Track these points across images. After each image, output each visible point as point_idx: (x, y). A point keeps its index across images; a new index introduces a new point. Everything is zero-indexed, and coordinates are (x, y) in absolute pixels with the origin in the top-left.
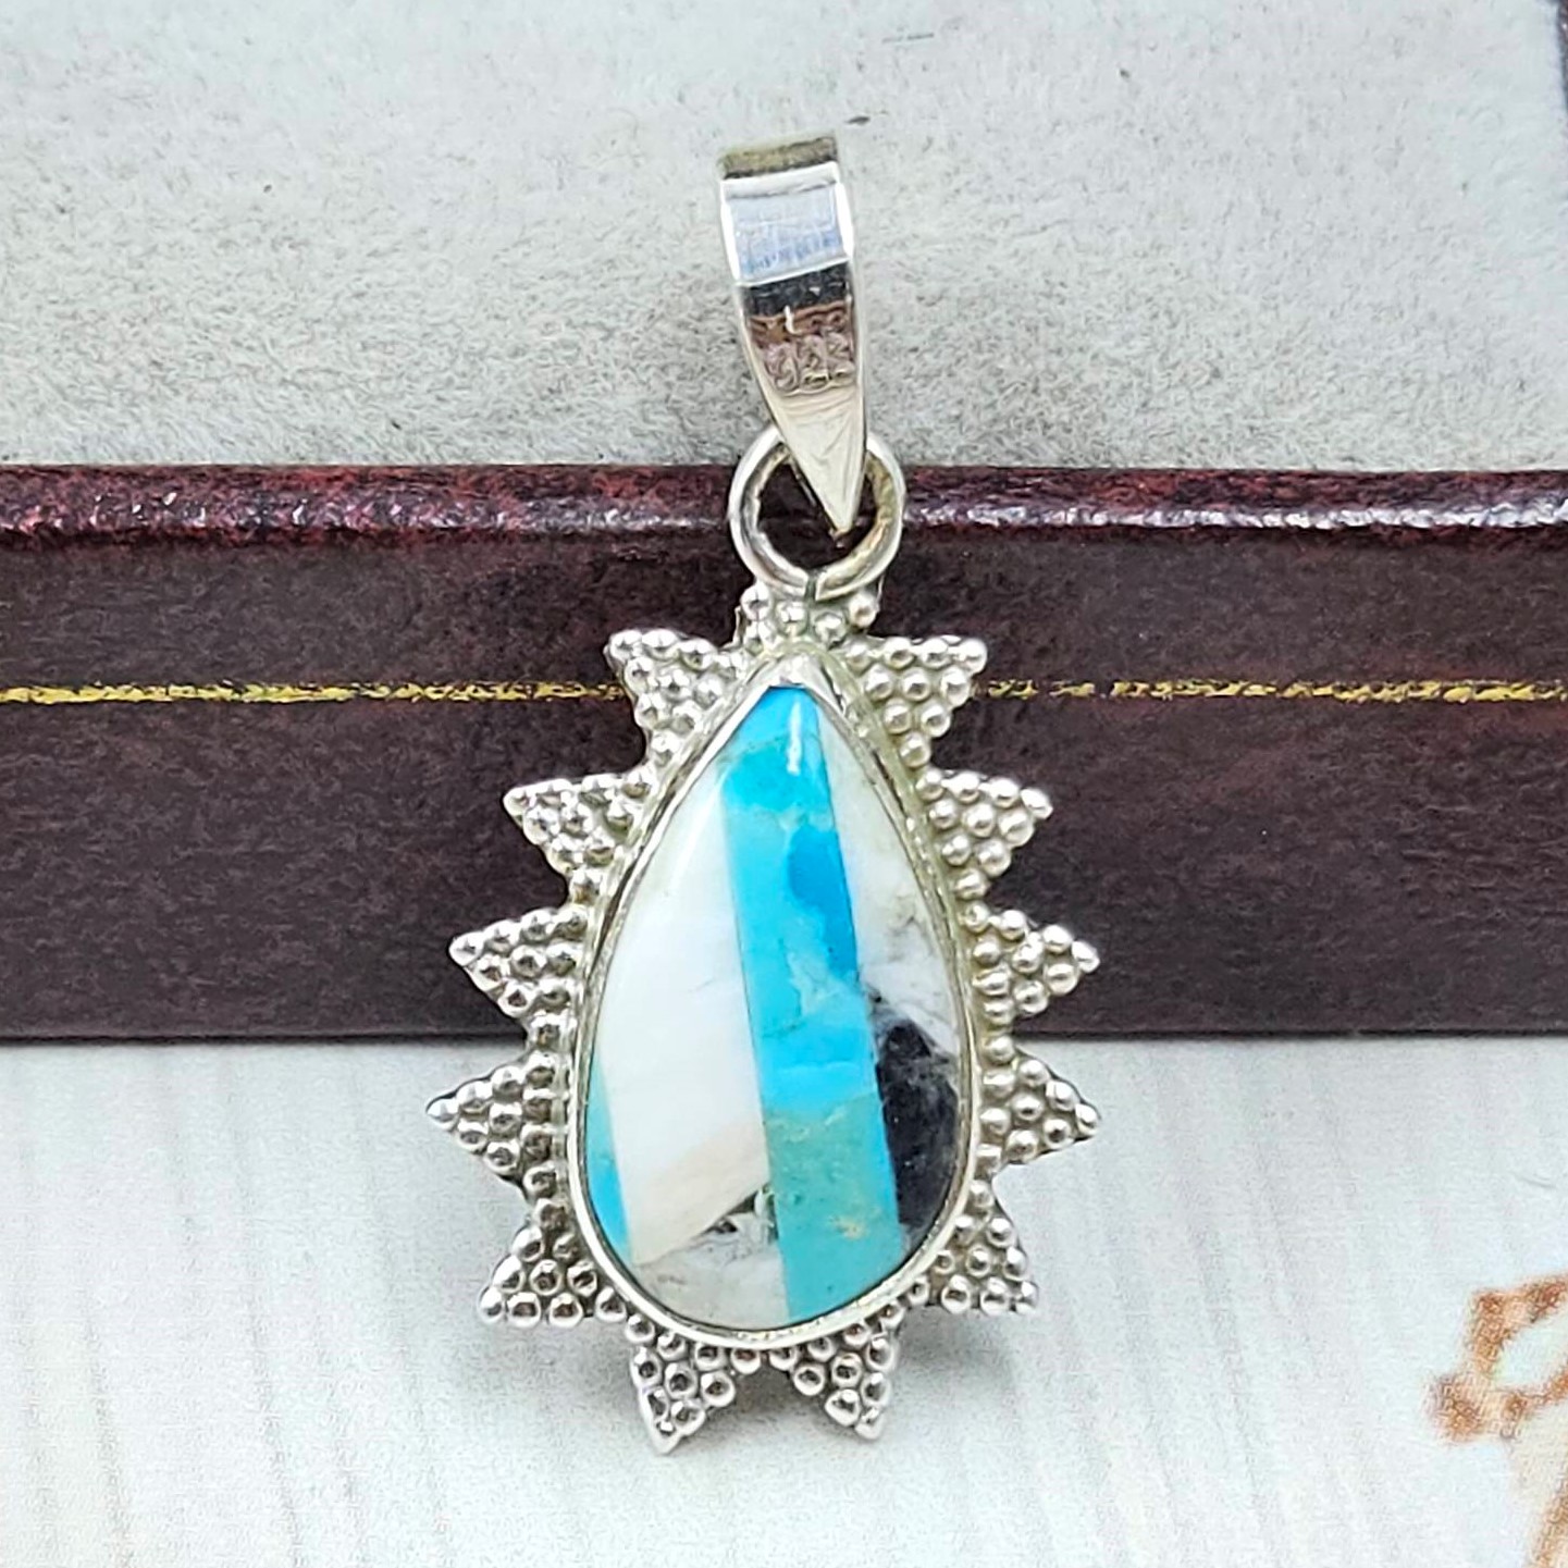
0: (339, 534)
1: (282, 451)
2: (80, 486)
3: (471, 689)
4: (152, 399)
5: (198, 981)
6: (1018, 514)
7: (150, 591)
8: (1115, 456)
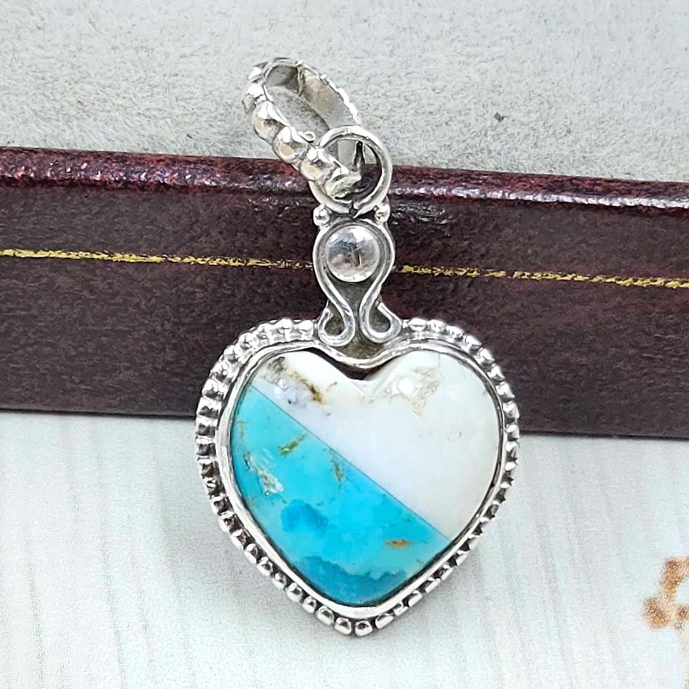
0: (162, 187)
1: (136, 145)
2: (44, 157)
3: (218, 260)
4: (78, 119)
5: (84, 387)
6: (475, 193)
7: (73, 208)
8: (521, 167)
